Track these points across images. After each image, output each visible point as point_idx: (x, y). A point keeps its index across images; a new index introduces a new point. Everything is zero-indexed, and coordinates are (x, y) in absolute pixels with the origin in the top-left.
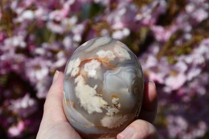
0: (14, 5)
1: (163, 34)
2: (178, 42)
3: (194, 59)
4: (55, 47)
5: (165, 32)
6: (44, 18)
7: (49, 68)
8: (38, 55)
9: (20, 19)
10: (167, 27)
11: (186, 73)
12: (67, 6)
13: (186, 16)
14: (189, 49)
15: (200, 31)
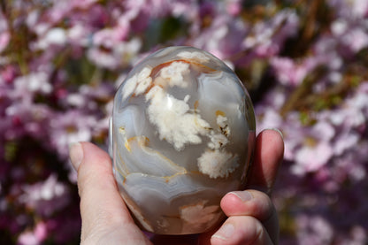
0: (32, 18)
1: (291, 72)
2: (319, 88)
3: (347, 117)
4: (101, 92)
5: (295, 69)
6: (84, 42)
7: (92, 129)
8: (73, 107)
9: (42, 44)
10: (299, 60)
11: (333, 141)
12: (124, 22)
13: (331, 41)
14: (337, 100)
15: (356, 67)
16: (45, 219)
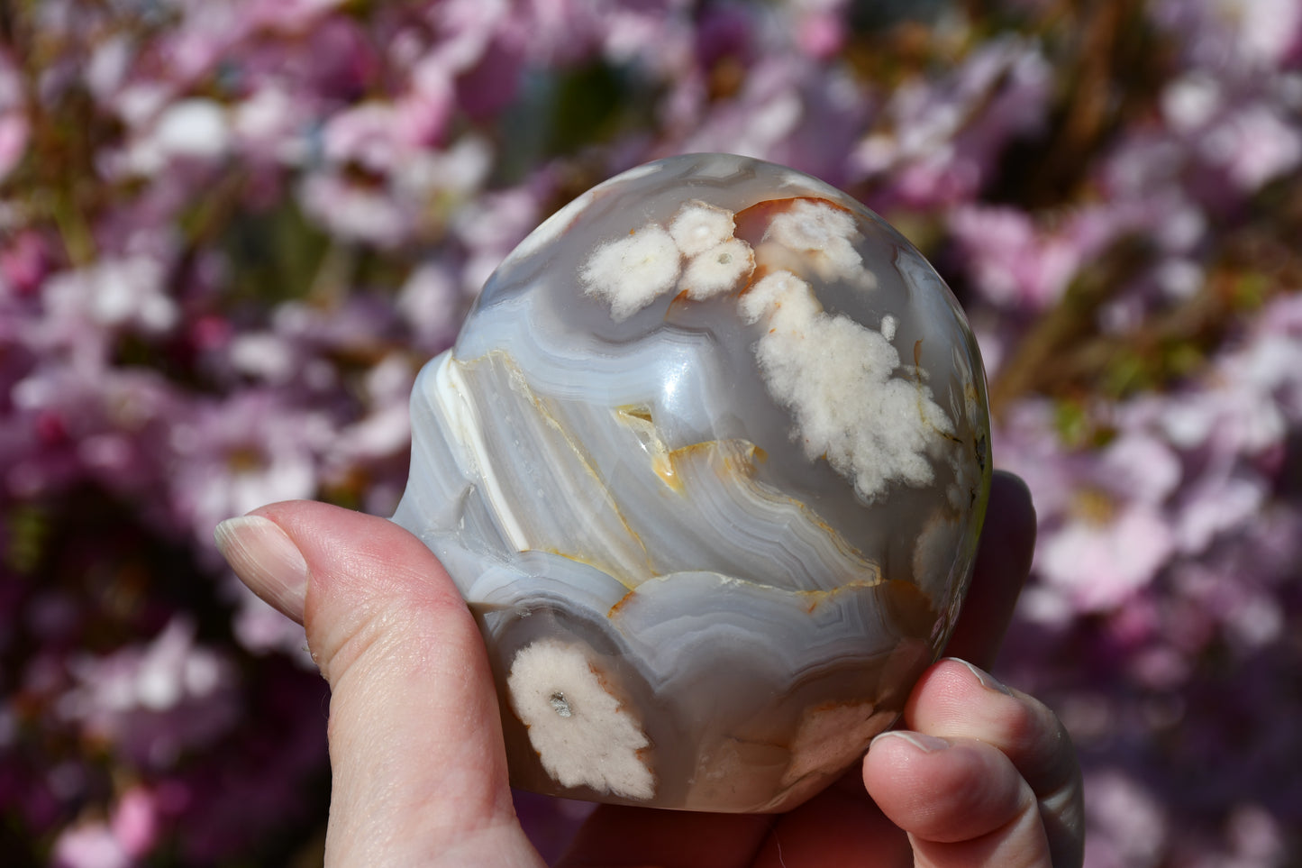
0: (106, 65)
1: (1024, 259)
2: (1122, 315)
3: (1221, 420)
4: (350, 328)
5: (1037, 247)
6: (293, 150)
7: (317, 458)
8: (251, 381)
9: (143, 157)
10: (1051, 216)
11: (1173, 504)
12: (433, 81)
13: (1164, 151)
14: (1185, 359)
15: (1252, 240)
16: (149, 778)
